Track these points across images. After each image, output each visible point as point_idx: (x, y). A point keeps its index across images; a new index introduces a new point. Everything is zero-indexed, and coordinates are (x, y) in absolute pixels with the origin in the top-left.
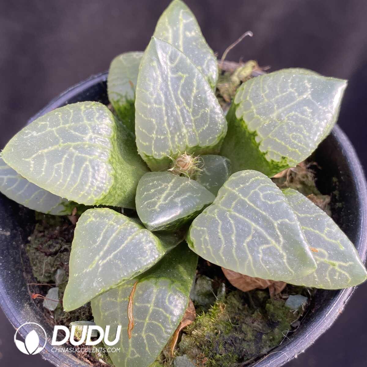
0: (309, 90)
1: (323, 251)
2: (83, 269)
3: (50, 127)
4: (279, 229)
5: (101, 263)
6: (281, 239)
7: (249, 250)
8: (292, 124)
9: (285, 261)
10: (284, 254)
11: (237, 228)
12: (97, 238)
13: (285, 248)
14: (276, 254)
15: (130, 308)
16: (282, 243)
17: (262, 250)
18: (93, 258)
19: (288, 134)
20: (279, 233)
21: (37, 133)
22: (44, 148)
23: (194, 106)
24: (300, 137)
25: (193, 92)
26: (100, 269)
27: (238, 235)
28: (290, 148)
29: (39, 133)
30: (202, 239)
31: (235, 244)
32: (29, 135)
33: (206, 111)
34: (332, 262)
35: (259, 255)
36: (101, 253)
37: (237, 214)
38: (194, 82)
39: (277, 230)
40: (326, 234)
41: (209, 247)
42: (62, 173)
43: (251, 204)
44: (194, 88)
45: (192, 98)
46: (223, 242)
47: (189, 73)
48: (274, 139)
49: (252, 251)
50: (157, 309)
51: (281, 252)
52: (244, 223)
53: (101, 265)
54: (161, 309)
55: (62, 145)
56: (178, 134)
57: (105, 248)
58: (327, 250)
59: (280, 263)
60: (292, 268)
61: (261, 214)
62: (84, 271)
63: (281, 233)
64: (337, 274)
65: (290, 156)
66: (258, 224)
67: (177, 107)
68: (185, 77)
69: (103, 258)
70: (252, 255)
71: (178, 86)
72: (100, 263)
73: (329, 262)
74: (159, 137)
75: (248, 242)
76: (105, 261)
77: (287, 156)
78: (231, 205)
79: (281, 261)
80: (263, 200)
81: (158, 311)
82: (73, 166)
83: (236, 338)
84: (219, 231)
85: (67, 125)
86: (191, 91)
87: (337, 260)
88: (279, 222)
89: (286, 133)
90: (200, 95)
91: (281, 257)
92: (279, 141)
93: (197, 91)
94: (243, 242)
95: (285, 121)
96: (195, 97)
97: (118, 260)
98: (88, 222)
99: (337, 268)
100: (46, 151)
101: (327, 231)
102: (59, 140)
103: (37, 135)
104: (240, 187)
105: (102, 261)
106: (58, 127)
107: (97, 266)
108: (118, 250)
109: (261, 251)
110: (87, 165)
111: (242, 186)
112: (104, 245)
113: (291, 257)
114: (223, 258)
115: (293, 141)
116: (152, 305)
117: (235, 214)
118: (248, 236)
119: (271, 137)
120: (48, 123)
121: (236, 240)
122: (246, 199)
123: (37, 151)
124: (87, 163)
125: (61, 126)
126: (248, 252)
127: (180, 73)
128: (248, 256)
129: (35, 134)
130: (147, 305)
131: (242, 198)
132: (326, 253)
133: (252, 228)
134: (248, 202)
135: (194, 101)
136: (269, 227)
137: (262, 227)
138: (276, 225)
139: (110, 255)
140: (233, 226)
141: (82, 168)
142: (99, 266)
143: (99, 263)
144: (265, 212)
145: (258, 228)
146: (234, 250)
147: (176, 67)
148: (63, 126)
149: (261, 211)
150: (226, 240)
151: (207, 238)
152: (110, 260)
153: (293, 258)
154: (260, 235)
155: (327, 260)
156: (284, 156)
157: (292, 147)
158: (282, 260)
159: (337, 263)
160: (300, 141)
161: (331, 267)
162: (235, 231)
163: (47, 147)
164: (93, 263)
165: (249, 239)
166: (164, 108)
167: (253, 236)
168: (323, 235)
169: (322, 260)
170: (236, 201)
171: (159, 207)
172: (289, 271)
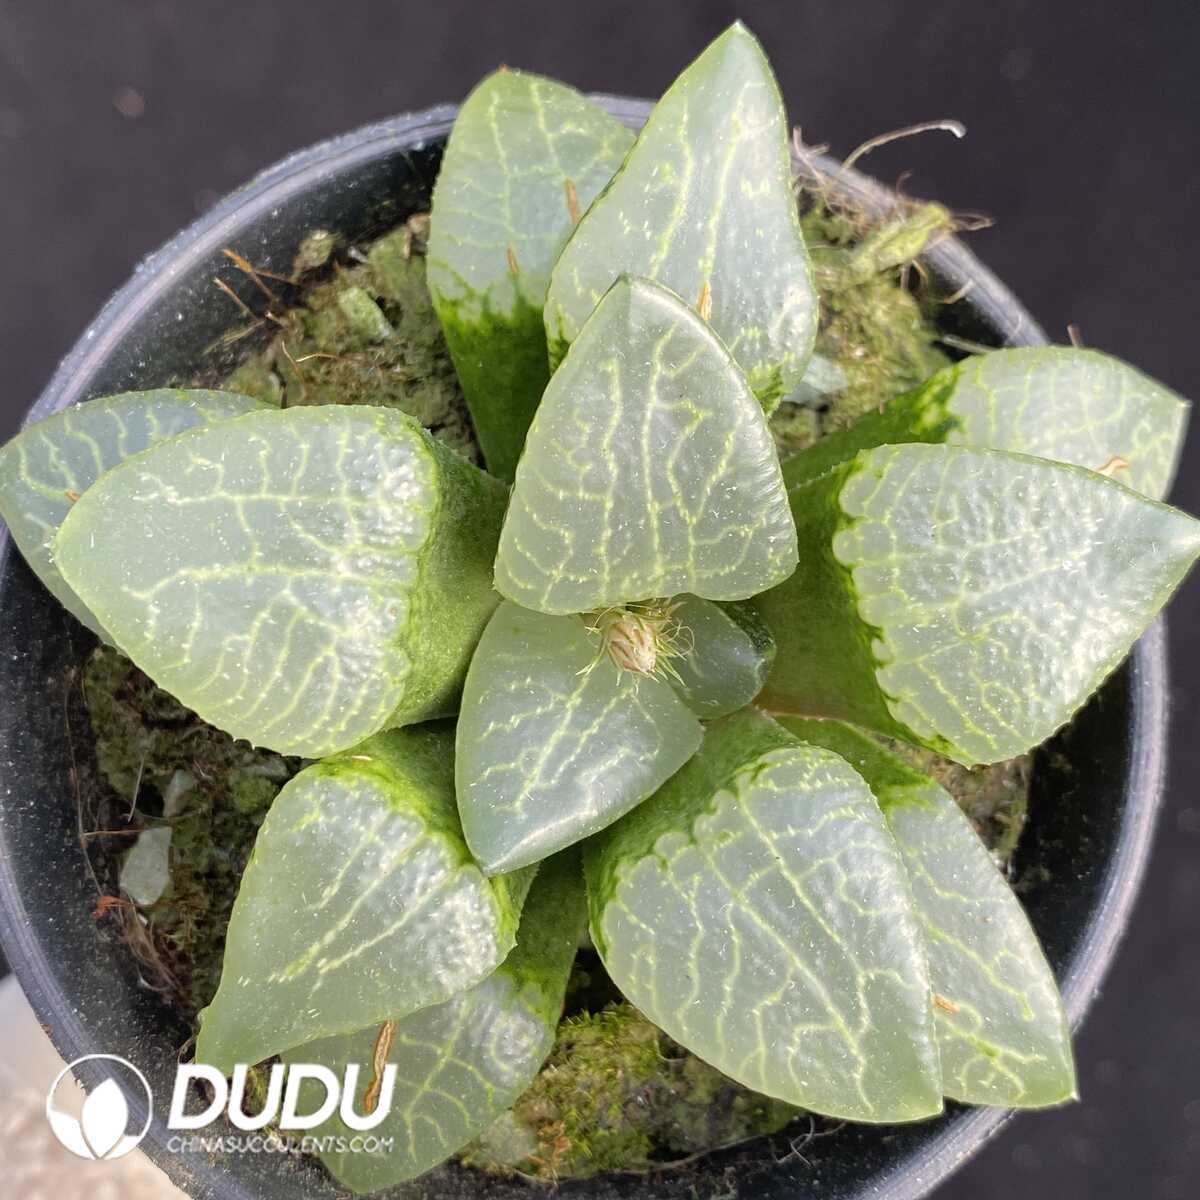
0: (1088, 542)
1: (972, 1010)
2: (269, 973)
3: (224, 487)
4: (867, 994)
5: (324, 966)
6: (865, 1020)
7: (765, 1029)
8: (1000, 650)
9: (858, 1076)
10: (862, 1059)
11: (746, 962)
12: (324, 887)
13: (867, 1043)
14: (836, 1055)
15: (384, 1045)
16: (862, 1031)
17: (802, 1037)
18: (302, 948)
19: (978, 681)
20: (864, 1005)
21: (181, 496)
22: (199, 565)
23: (706, 512)
24: (1010, 705)
25: (717, 471)
26: (318, 985)
27: (743, 982)
28: (970, 724)
29: (187, 500)
30: (634, 956)
31: (728, 1002)
32: (153, 496)
33: (743, 534)
34: (988, 1044)
35: (790, 1049)
36: (330, 937)
37: (757, 919)
38: (727, 443)
39: (861, 995)
40: (996, 969)
41: (650, 987)
42: (246, 671)
43: (807, 903)
44: (724, 463)
45: (708, 490)
46: (696, 992)
47: (717, 410)
48: (932, 677)
49: (772, 1036)
50: (463, 1064)
51: (855, 1051)
52: (771, 955)
53: (322, 971)
54: (470, 1068)
55: (257, 568)
56: (635, 576)
57: (343, 924)
58: (985, 1011)
59: (840, 1081)
60: (871, 1100)
61: (829, 938)
62: (271, 979)
63: (870, 1005)
64: (992, 1076)
65: (962, 743)
66: (812, 965)
67: (653, 508)
68: (700, 416)
69: (333, 951)
70: (768, 1046)
71: (672, 443)
72: (322, 968)
73: (979, 1044)
74: (572, 578)
75: (770, 1008)
76: (336, 963)
77: (955, 738)
78: (746, 878)
79: (846, 1077)
80: (845, 899)
81: (464, 1070)
82: (283, 654)
83: (661, 1088)
84: (692, 955)
85: (284, 499)
86: (710, 467)
87: (1005, 1042)
88: (872, 977)
89: (971, 674)
90: (734, 488)
91: (851, 1063)
92: (942, 690)
93: (731, 470)
94: (753, 1005)
95: (981, 636)
96: (718, 489)
97: (376, 968)
98: (303, 827)
99: (996, 1062)
100: (202, 574)
101: (1001, 959)
102: (249, 549)
103: (179, 502)
104: (784, 834)
105: (328, 963)
106: (254, 497)
107: (312, 972)
108: (381, 937)
109: (797, 1040)
110: (327, 660)
111: (792, 832)
112: (340, 915)
113: (878, 1073)
114: (685, 1028)
115: (987, 706)
116: (449, 1051)
117: (749, 916)
118: (773, 990)
119: (921, 666)
120: (219, 466)
121: (734, 994)
122: (795, 883)
123: (174, 570)
124: (331, 652)
125: (264, 495)
126: (760, 1032)
127: (688, 404)
128: (755, 1045)
129: (172, 496)
130: (434, 1047)
131: (786, 873)
132: (979, 1020)
133: (791, 970)
134: (799, 892)
135: (710, 499)
136: (839, 978)
137: (818, 975)
138: (861, 981)
139: (355, 949)
140: (737, 954)
141: (311, 667)
142: (317, 974)
143: (319, 965)
144: (841, 938)
145: (808, 973)
146: (719, 1021)
147: (680, 381)
148: (271, 496)
149: (829, 931)
150: (705, 987)
151: (651, 960)
152: (353, 960)
153: (884, 1076)
154: (808, 999)
155: (976, 1039)
156: (945, 735)
157: (980, 723)
158: (848, 1072)
159: (1001, 1050)
160: (1007, 716)
161: (981, 1057)
162: (737, 970)
163: (206, 563)
164: (301, 961)
165: (772, 999)
166: (609, 505)
167: (786, 997)
168: (988, 969)
169: (963, 1034)
170: (764, 872)
171: (527, 804)
172: (862, 1104)
